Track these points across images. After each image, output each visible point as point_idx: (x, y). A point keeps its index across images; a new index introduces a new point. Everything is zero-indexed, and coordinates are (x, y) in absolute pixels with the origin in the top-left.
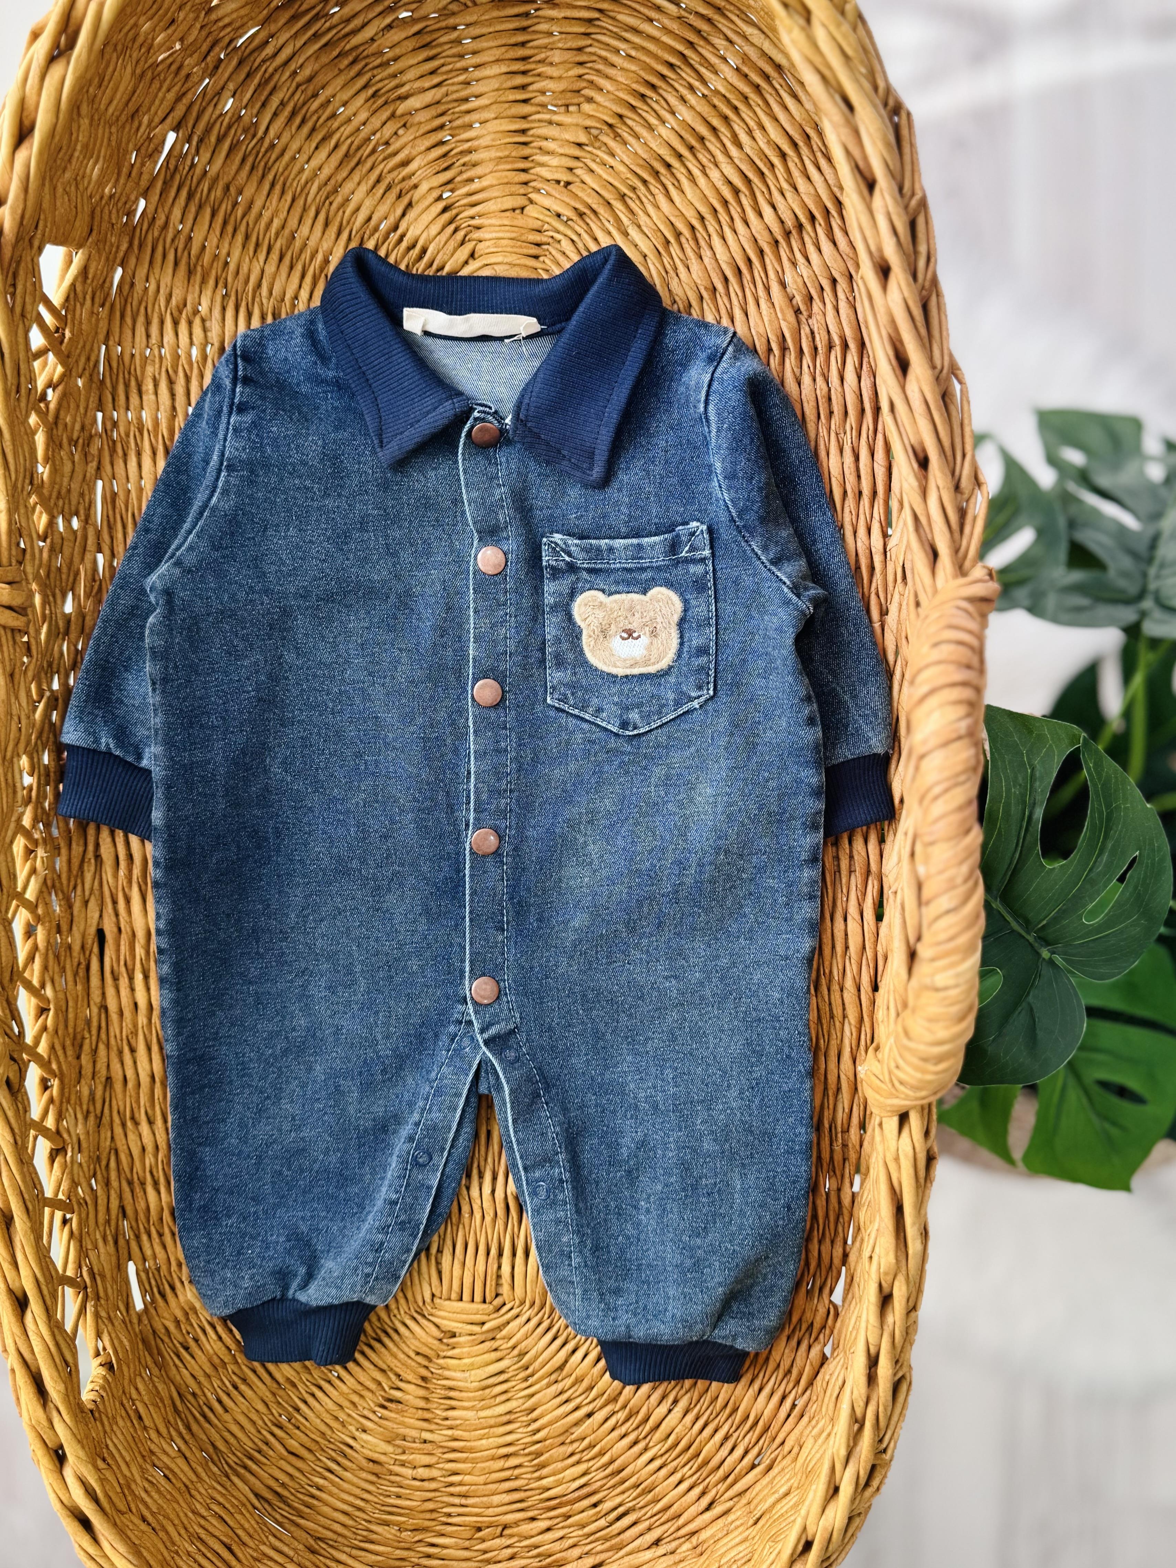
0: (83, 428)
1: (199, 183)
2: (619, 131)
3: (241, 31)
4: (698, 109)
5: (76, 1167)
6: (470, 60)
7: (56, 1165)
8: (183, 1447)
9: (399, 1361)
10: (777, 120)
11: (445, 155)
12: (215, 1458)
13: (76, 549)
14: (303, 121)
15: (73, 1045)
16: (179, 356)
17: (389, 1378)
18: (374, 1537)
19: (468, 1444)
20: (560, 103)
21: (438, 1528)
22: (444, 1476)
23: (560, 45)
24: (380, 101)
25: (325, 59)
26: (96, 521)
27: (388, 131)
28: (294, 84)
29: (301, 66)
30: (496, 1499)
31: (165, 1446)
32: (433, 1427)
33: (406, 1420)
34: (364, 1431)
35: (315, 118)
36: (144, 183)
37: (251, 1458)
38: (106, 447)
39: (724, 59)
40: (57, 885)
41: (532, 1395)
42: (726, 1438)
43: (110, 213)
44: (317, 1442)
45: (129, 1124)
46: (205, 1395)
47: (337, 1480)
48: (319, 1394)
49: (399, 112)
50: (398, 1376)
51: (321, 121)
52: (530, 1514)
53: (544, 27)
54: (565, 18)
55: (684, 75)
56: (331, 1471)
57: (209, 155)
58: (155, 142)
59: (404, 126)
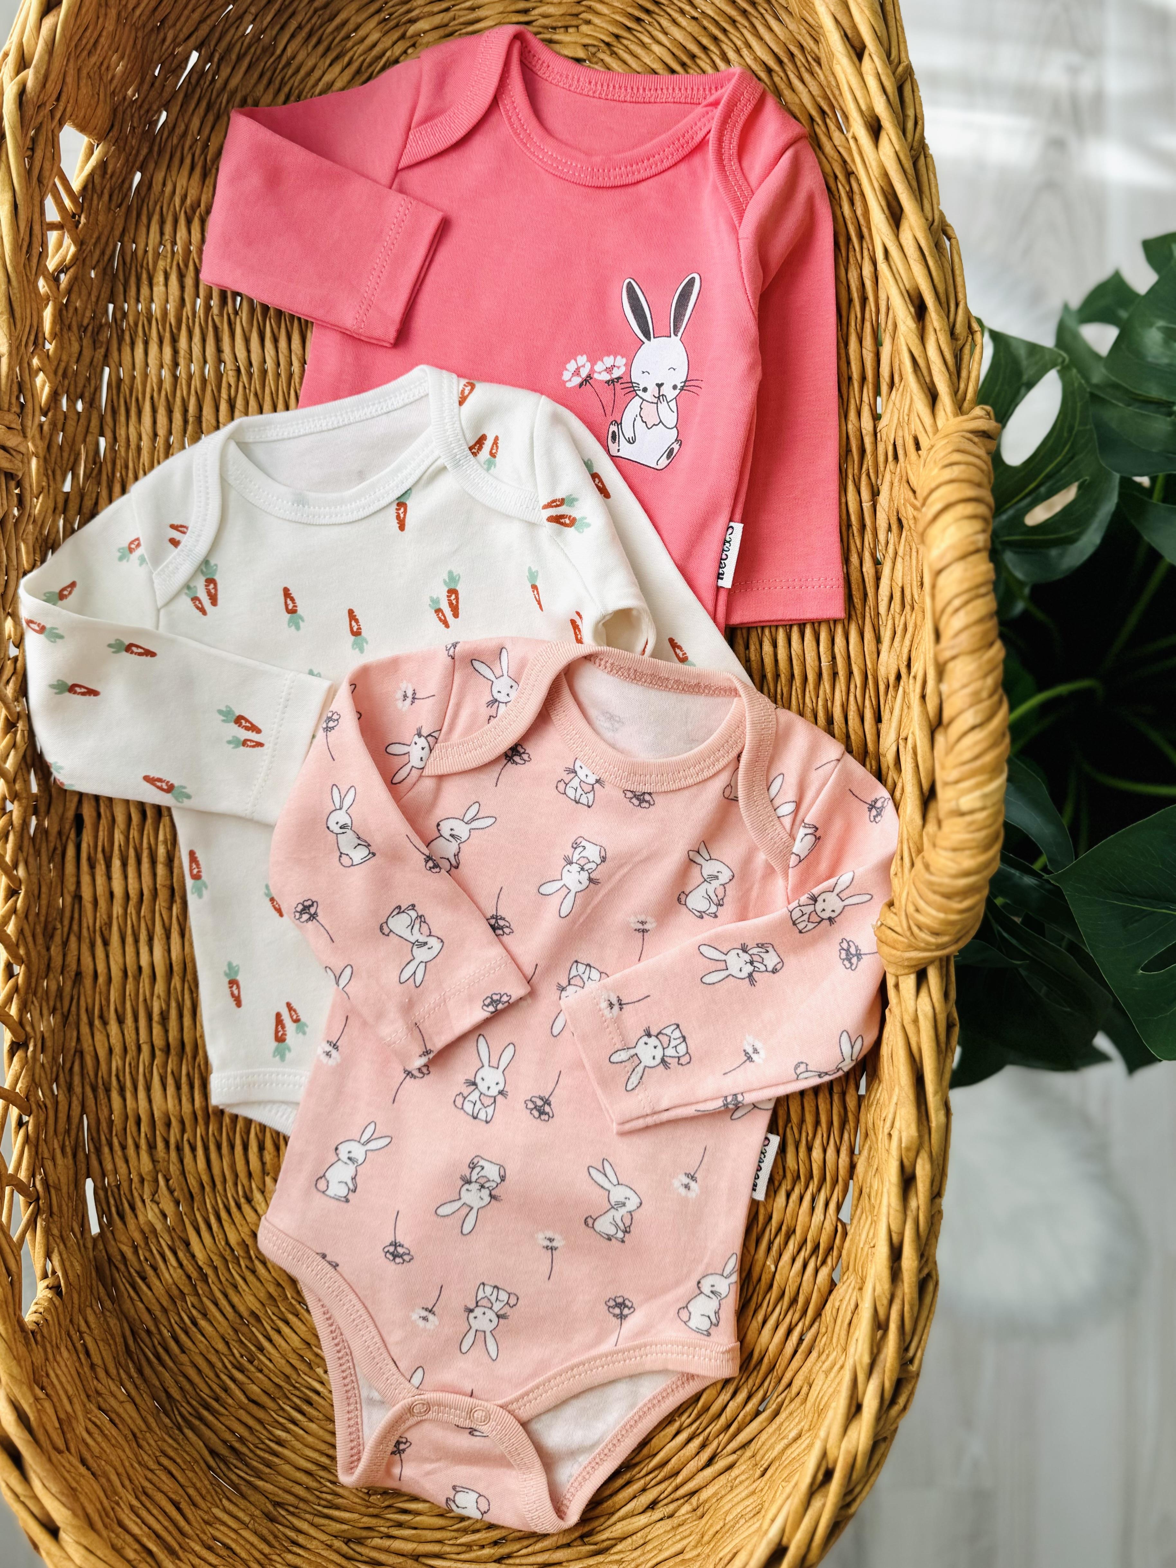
0: (93, 318)
1: (218, 96)
2: (615, 49)
4: (689, 29)
5: (37, 1065)
7: (16, 1058)
8: (134, 1393)
10: (763, 40)
12: (169, 1409)
13: (79, 429)
14: (319, 42)
15: (44, 934)
16: (190, 252)
18: (339, 1500)
20: (560, 24)
24: (392, 24)
26: (100, 406)
27: (398, 50)
28: (311, 10)
31: (113, 1388)
35: (330, 38)
36: (166, 95)
37: (206, 1406)
38: (115, 336)
40: (37, 764)
43: (132, 116)
44: (280, 1386)
45: (96, 1021)
46: (160, 1332)
47: (300, 1431)
48: (284, 1327)
49: (409, 33)
51: (336, 42)
56: (294, 1422)
57: (229, 70)
58: (179, 58)
59: (414, 45)
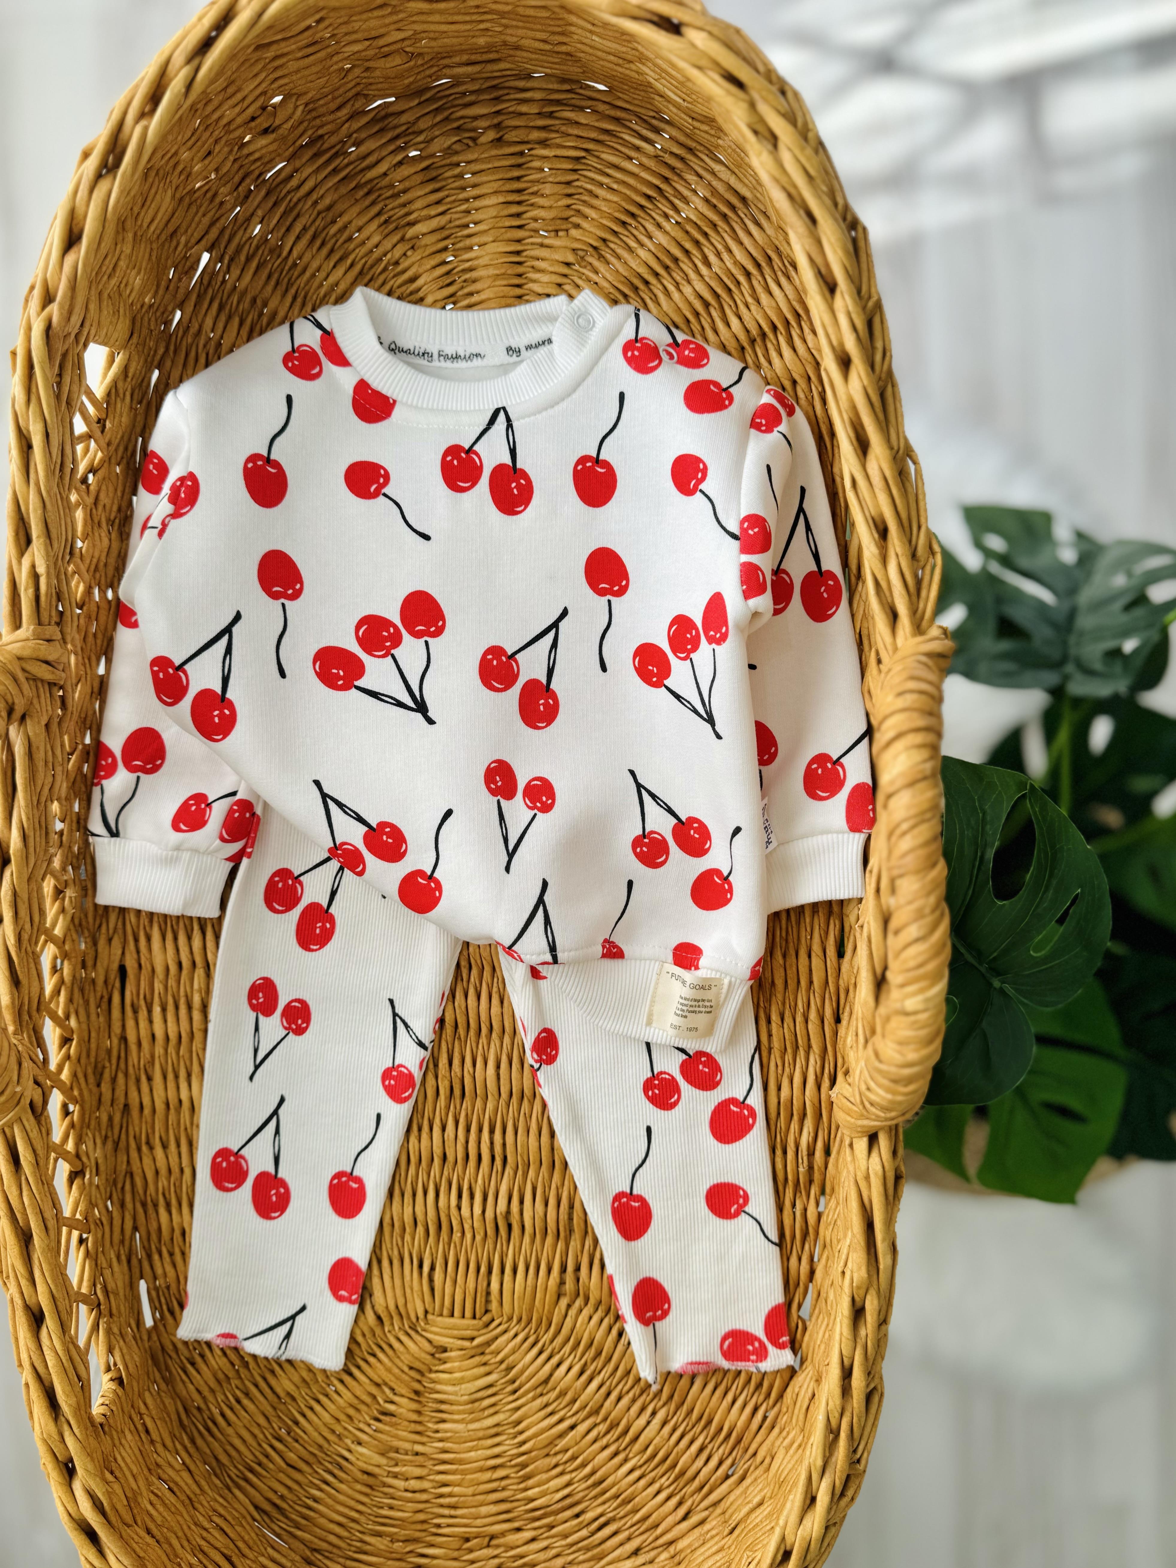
0: (119, 510)
1: (229, 297)
2: (603, 253)
3: (269, 166)
4: (673, 234)
5: (94, 1188)
6: (471, 192)
7: (74, 1187)
8: (188, 1461)
9: (394, 1375)
10: (741, 244)
11: (448, 273)
12: (218, 1471)
13: (110, 617)
14: (323, 244)
15: (94, 1073)
17: (383, 1392)
18: (368, 1548)
19: (458, 1456)
20: (550, 228)
21: (428, 1539)
22: (435, 1488)
23: (551, 179)
24: (392, 227)
25: (343, 190)
27: (397, 253)
28: (315, 212)
29: (322, 197)
30: (484, 1510)
31: (171, 1459)
32: (424, 1439)
33: (400, 1433)
34: (360, 1444)
35: (333, 241)
36: (180, 296)
37: (251, 1470)
39: (695, 191)
40: (84, 923)
41: (518, 1409)
42: (701, 1450)
43: (149, 320)
44: (314, 1455)
45: (144, 1148)
46: (209, 1409)
47: (333, 1491)
48: (317, 1408)
49: (408, 236)
50: (392, 1389)
51: (339, 243)
52: (516, 1525)
53: (536, 164)
54: (555, 156)
55: (660, 205)
56: (327, 1483)
57: (238, 272)
58: (192, 260)
59: (413, 248)
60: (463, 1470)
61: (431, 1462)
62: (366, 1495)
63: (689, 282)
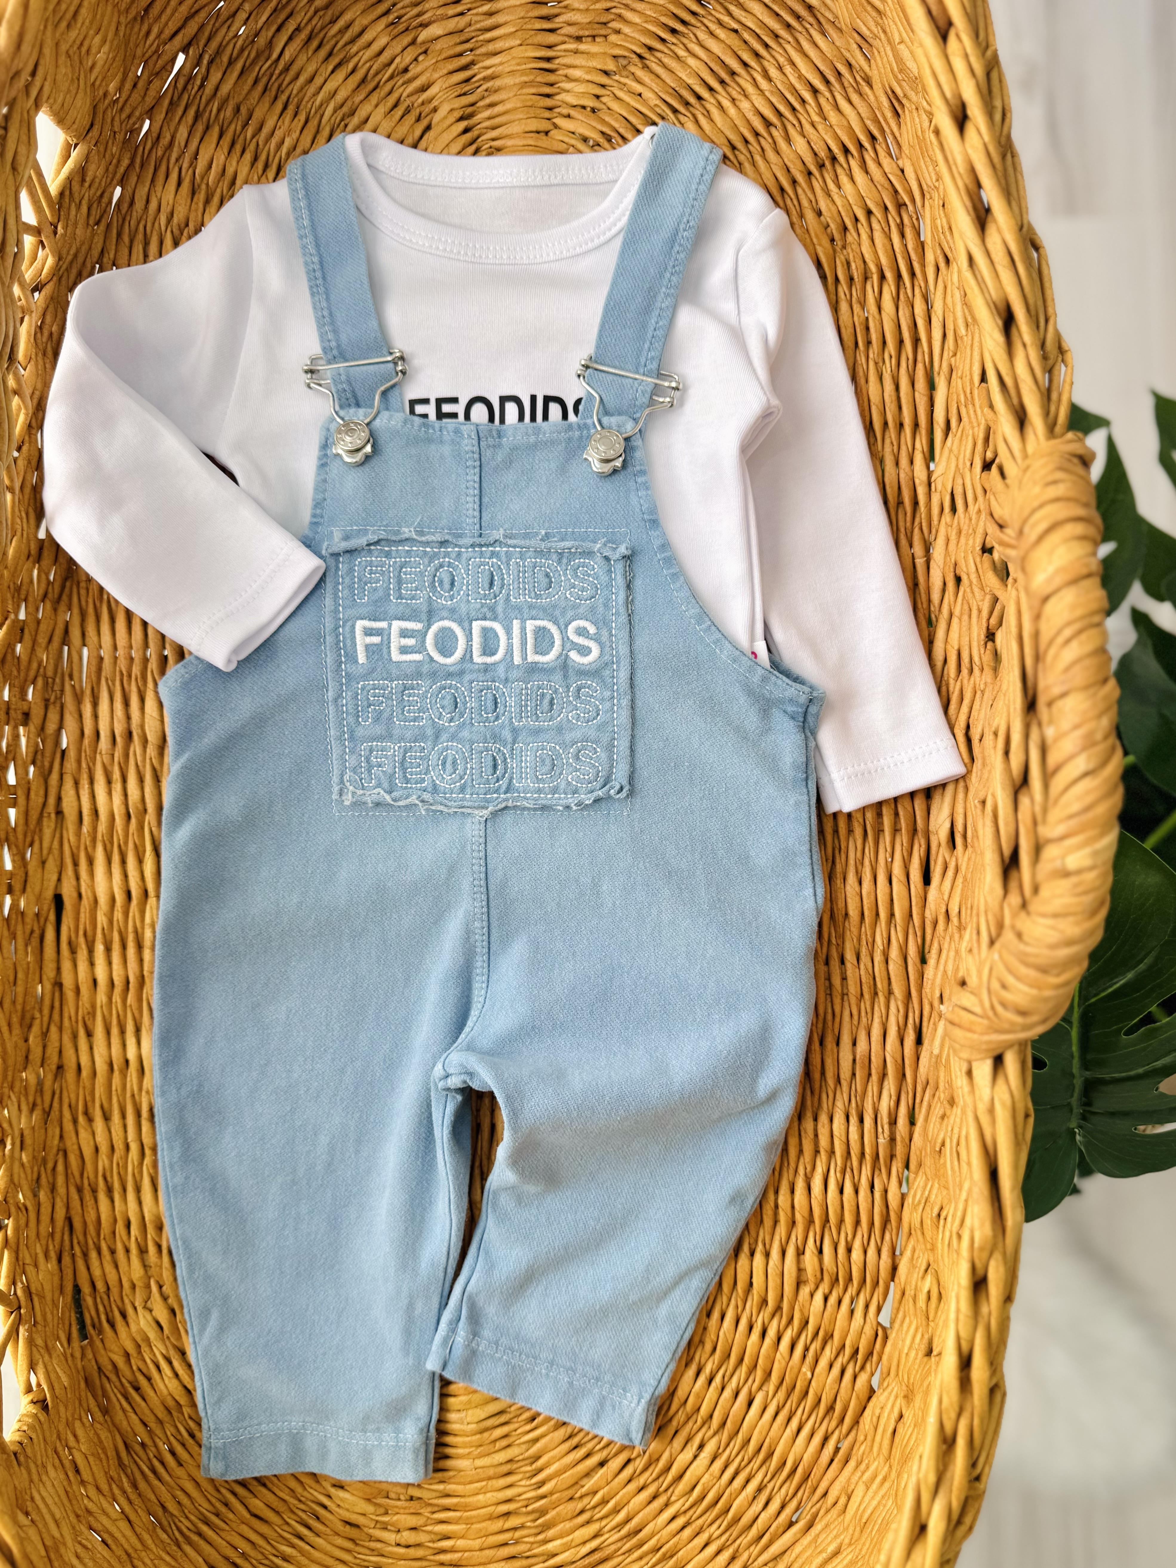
1: (208, 103)
2: (647, 62)
4: (727, 42)
8: (127, 1508)
10: (806, 55)
12: (165, 1522)
14: (320, 46)
15: (21, 1025)
19: (462, 1500)
20: (587, 33)
22: (434, 1542)
24: (402, 27)
27: (408, 57)
28: (311, 11)
31: (106, 1505)
35: (333, 42)
36: (149, 101)
37: (206, 1522)
40: (11, 838)
41: (536, 1441)
42: (760, 1489)
45: (81, 1120)
46: (156, 1446)
47: (308, 1547)
49: (420, 39)
51: (338, 46)
56: (300, 1538)
57: (219, 76)
58: (164, 62)
59: (425, 52)
60: (468, 1518)
61: (429, 1509)
62: (348, 1551)
63: (746, 96)
